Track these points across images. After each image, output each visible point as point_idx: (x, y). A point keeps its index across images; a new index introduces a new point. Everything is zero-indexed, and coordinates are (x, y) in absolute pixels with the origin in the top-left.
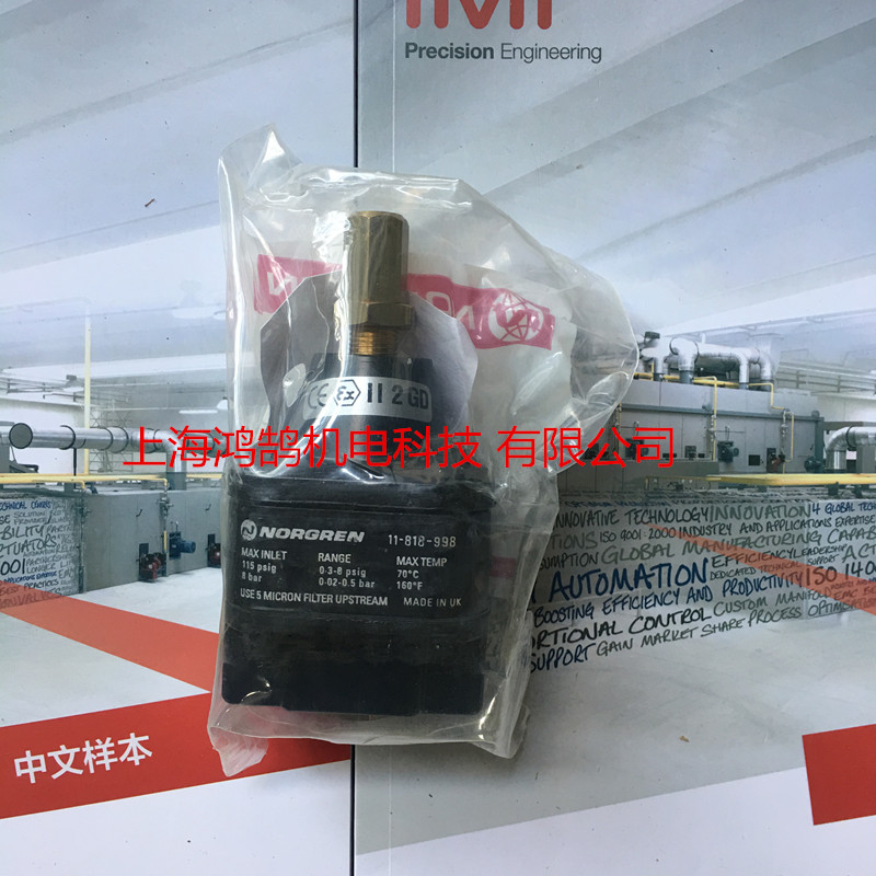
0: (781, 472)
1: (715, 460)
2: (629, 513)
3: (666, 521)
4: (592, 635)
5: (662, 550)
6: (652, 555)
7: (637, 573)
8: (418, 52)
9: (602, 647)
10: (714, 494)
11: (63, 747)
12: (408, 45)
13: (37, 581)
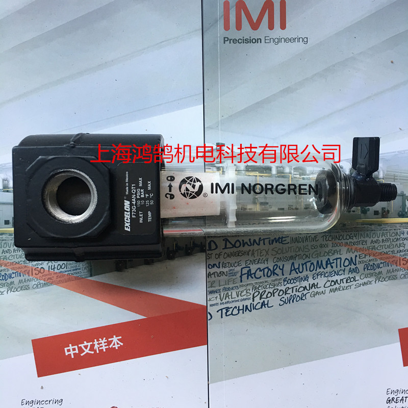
0: (388, 218)
1: (360, 213)
2: (323, 236)
3: (339, 239)
4: (308, 288)
5: (337, 252)
6: (333, 254)
7: (327, 262)
8: (229, 41)
9: (313, 293)
10: (359, 227)
11: (85, 342)
12: (224, 38)
13: (72, 272)
